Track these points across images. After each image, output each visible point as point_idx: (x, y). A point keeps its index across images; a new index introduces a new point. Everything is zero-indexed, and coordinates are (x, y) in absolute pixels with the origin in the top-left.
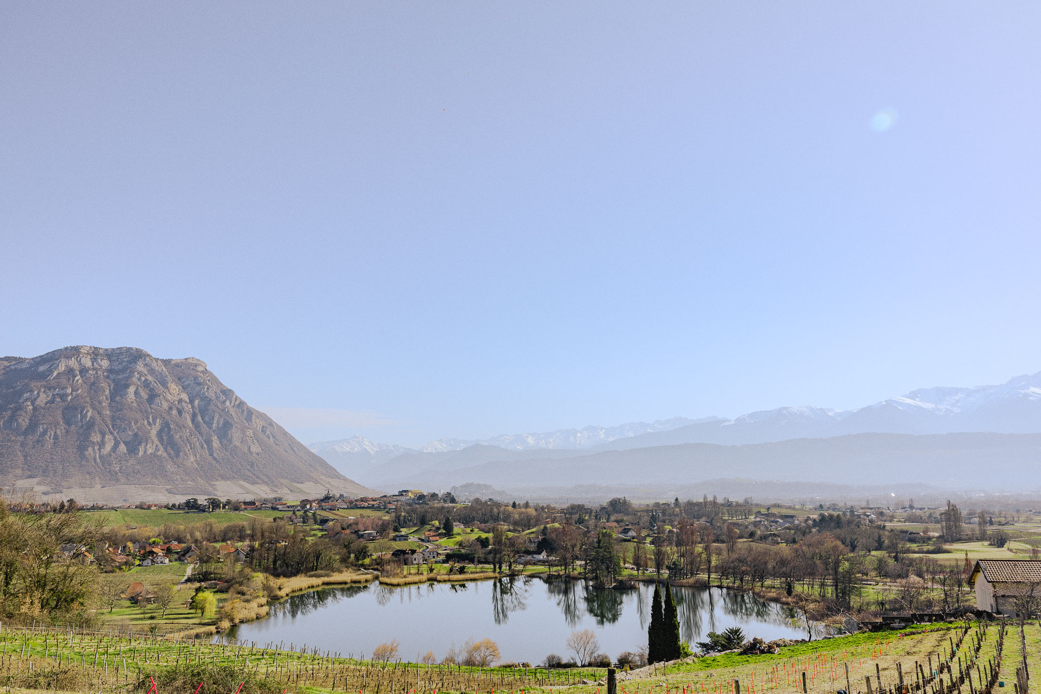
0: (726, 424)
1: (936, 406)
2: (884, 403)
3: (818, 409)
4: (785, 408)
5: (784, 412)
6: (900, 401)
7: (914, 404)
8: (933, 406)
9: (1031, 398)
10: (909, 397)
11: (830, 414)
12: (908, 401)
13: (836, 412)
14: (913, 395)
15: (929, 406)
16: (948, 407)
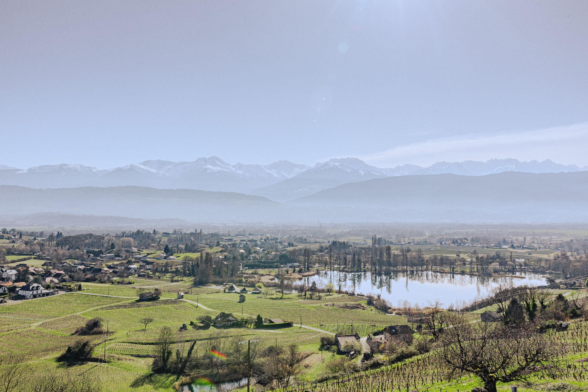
0: (21, 172)
1: (158, 171)
2: (129, 167)
3: (87, 167)
4: (65, 165)
5: (64, 167)
6: (138, 166)
7: (146, 169)
8: (156, 171)
9: (208, 171)
10: (143, 164)
11: (94, 171)
12: (143, 167)
13: (98, 170)
14: (145, 163)
15: (154, 171)
16: (164, 172)
